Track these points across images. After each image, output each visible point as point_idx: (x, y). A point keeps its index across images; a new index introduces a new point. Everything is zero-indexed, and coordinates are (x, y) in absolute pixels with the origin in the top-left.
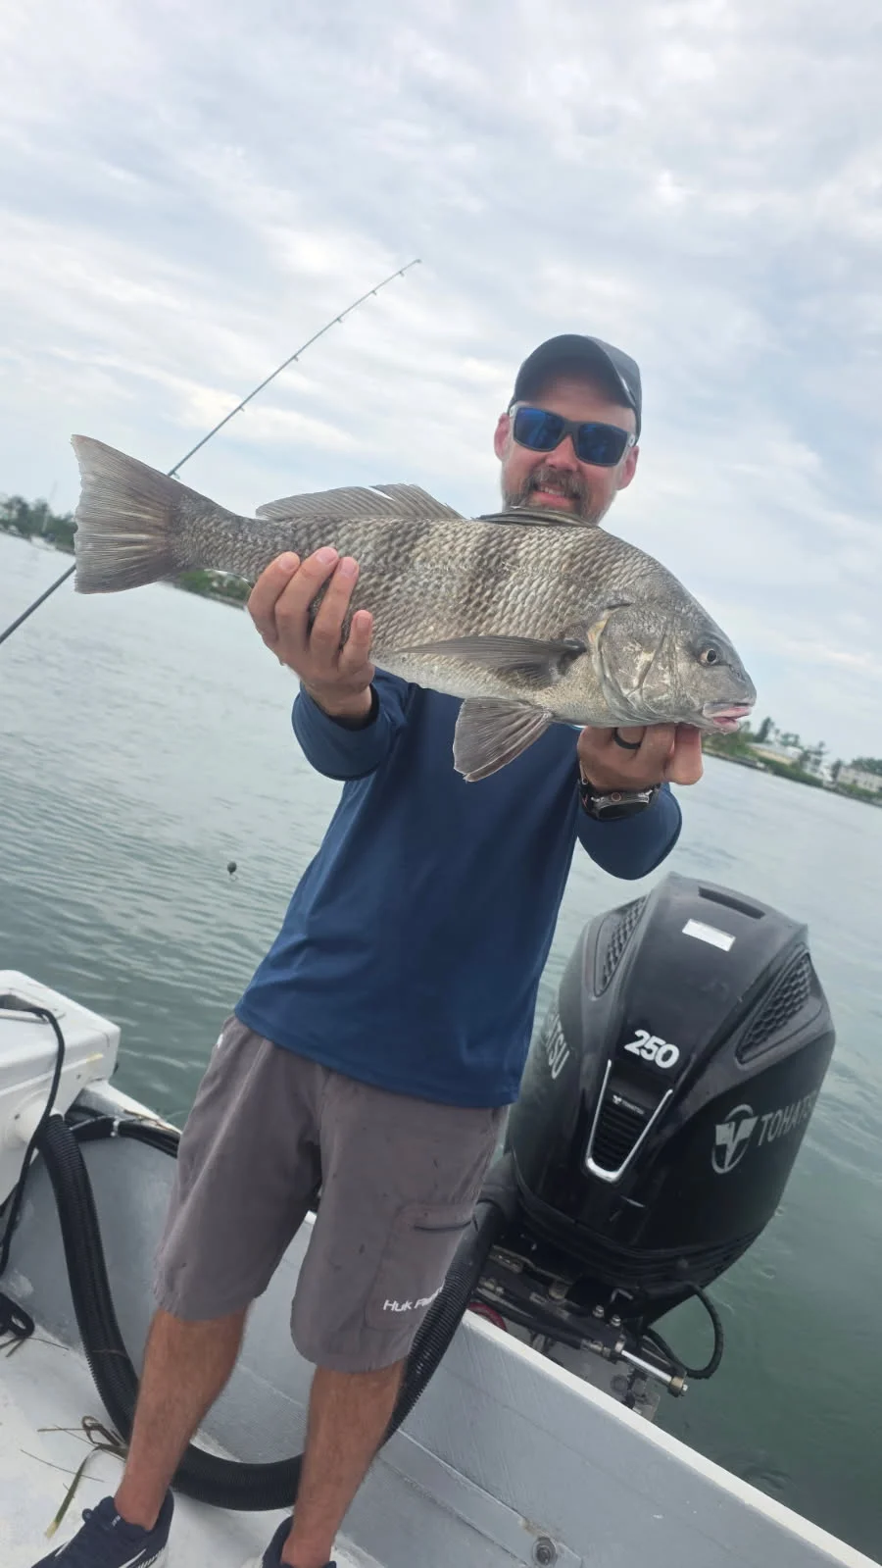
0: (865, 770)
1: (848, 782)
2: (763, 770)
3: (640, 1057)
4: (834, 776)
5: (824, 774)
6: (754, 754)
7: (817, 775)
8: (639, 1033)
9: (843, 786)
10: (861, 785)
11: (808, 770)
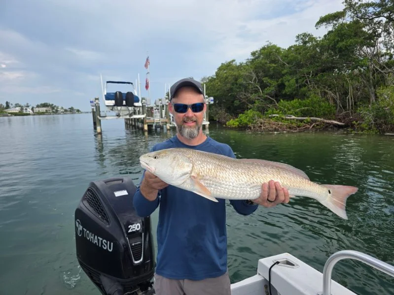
0: (41, 107)
1: (37, 111)
2: (11, 116)
3: (133, 232)
4: (33, 111)
5: (29, 111)
6: (6, 112)
7: (28, 112)
8: (129, 227)
9: (36, 113)
10: (41, 111)
11: (24, 112)
